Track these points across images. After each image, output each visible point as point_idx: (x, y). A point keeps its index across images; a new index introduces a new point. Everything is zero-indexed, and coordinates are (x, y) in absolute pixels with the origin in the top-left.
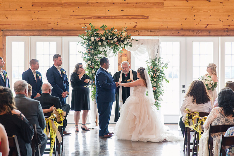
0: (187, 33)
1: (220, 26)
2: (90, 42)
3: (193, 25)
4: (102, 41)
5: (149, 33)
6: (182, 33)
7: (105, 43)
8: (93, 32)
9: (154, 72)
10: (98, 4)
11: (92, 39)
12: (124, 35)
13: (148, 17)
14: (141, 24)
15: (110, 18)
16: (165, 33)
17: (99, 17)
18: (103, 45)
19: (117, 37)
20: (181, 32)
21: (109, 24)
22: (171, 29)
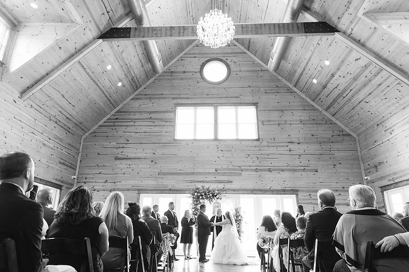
0: (258, 192)
1: (279, 188)
2: (194, 196)
3: (261, 187)
4: (202, 196)
5: (233, 192)
6: (255, 192)
7: (204, 197)
8: (197, 190)
9: (237, 217)
10: (200, 174)
11: (196, 194)
12: (216, 192)
13: (232, 182)
14: (228, 186)
15: (207, 182)
16: (243, 192)
17: (200, 182)
18: (202, 198)
19: (212, 193)
20: (253, 191)
21: (207, 186)
22: (247, 190)
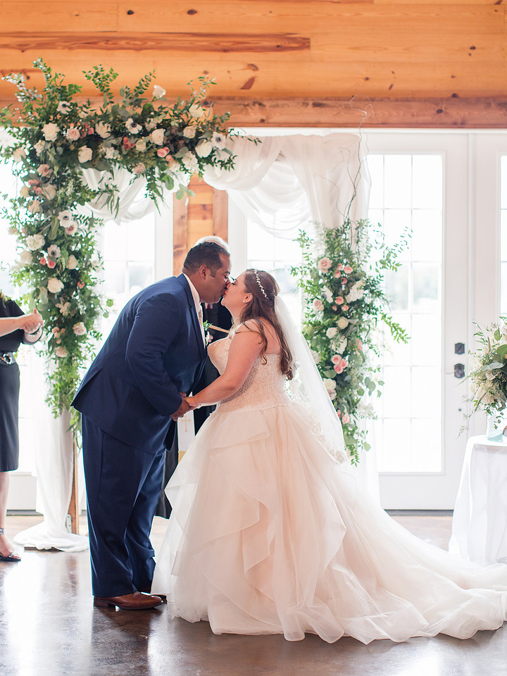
0: (477, 114)
2: (39, 147)
4: (93, 141)
5: (311, 113)
6: (456, 113)
7: (110, 153)
8: (55, 101)
9: (338, 287)
11: (50, 131)
12: (198, 113)
13: (304, 44)
14: (276, 72)
15: (139, 44)
16: (383, 112)
17: (90, 42)
18: (98, 162)
19: (164, 125)
20: (449, 107)
22: (405, 99)
